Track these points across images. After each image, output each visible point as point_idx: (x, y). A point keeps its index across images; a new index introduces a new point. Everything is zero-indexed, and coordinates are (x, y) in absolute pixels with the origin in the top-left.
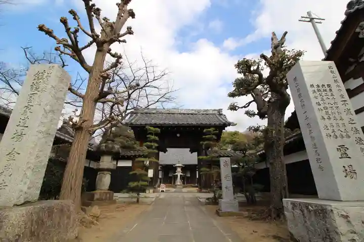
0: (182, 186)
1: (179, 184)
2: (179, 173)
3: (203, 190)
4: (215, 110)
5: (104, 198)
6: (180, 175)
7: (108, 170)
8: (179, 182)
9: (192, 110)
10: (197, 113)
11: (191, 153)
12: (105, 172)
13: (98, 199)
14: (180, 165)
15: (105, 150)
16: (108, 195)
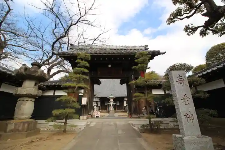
0: (114, 112)
1: (112, 110)
2: (112, 103)
3: (134, 116)
4: (141, 46)
5: (20, 128)
6: (113, 104)
7: (30, 96)
8: (112, 109)
9: (122, 46)
10: (126, 48)
11: (121, 85)
12: (26, 99)
13: (12, 131)
14: (112, 97)
15: (24, 73)
16: (26, 125)
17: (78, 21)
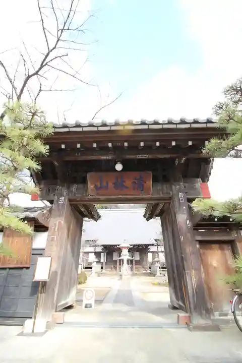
6: (127, 259)
11: (147, 221)
14: (127, 245)
17: (42, 63)
